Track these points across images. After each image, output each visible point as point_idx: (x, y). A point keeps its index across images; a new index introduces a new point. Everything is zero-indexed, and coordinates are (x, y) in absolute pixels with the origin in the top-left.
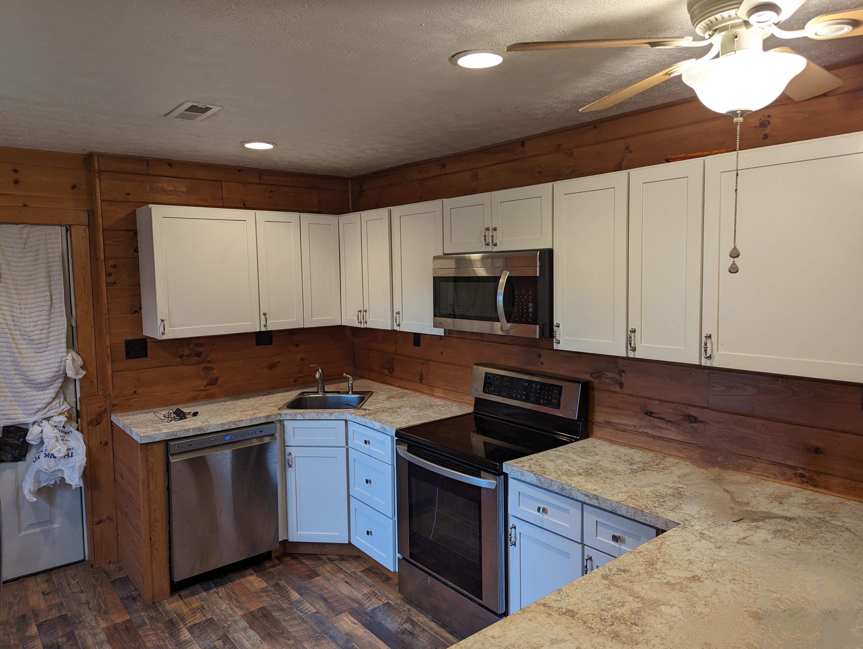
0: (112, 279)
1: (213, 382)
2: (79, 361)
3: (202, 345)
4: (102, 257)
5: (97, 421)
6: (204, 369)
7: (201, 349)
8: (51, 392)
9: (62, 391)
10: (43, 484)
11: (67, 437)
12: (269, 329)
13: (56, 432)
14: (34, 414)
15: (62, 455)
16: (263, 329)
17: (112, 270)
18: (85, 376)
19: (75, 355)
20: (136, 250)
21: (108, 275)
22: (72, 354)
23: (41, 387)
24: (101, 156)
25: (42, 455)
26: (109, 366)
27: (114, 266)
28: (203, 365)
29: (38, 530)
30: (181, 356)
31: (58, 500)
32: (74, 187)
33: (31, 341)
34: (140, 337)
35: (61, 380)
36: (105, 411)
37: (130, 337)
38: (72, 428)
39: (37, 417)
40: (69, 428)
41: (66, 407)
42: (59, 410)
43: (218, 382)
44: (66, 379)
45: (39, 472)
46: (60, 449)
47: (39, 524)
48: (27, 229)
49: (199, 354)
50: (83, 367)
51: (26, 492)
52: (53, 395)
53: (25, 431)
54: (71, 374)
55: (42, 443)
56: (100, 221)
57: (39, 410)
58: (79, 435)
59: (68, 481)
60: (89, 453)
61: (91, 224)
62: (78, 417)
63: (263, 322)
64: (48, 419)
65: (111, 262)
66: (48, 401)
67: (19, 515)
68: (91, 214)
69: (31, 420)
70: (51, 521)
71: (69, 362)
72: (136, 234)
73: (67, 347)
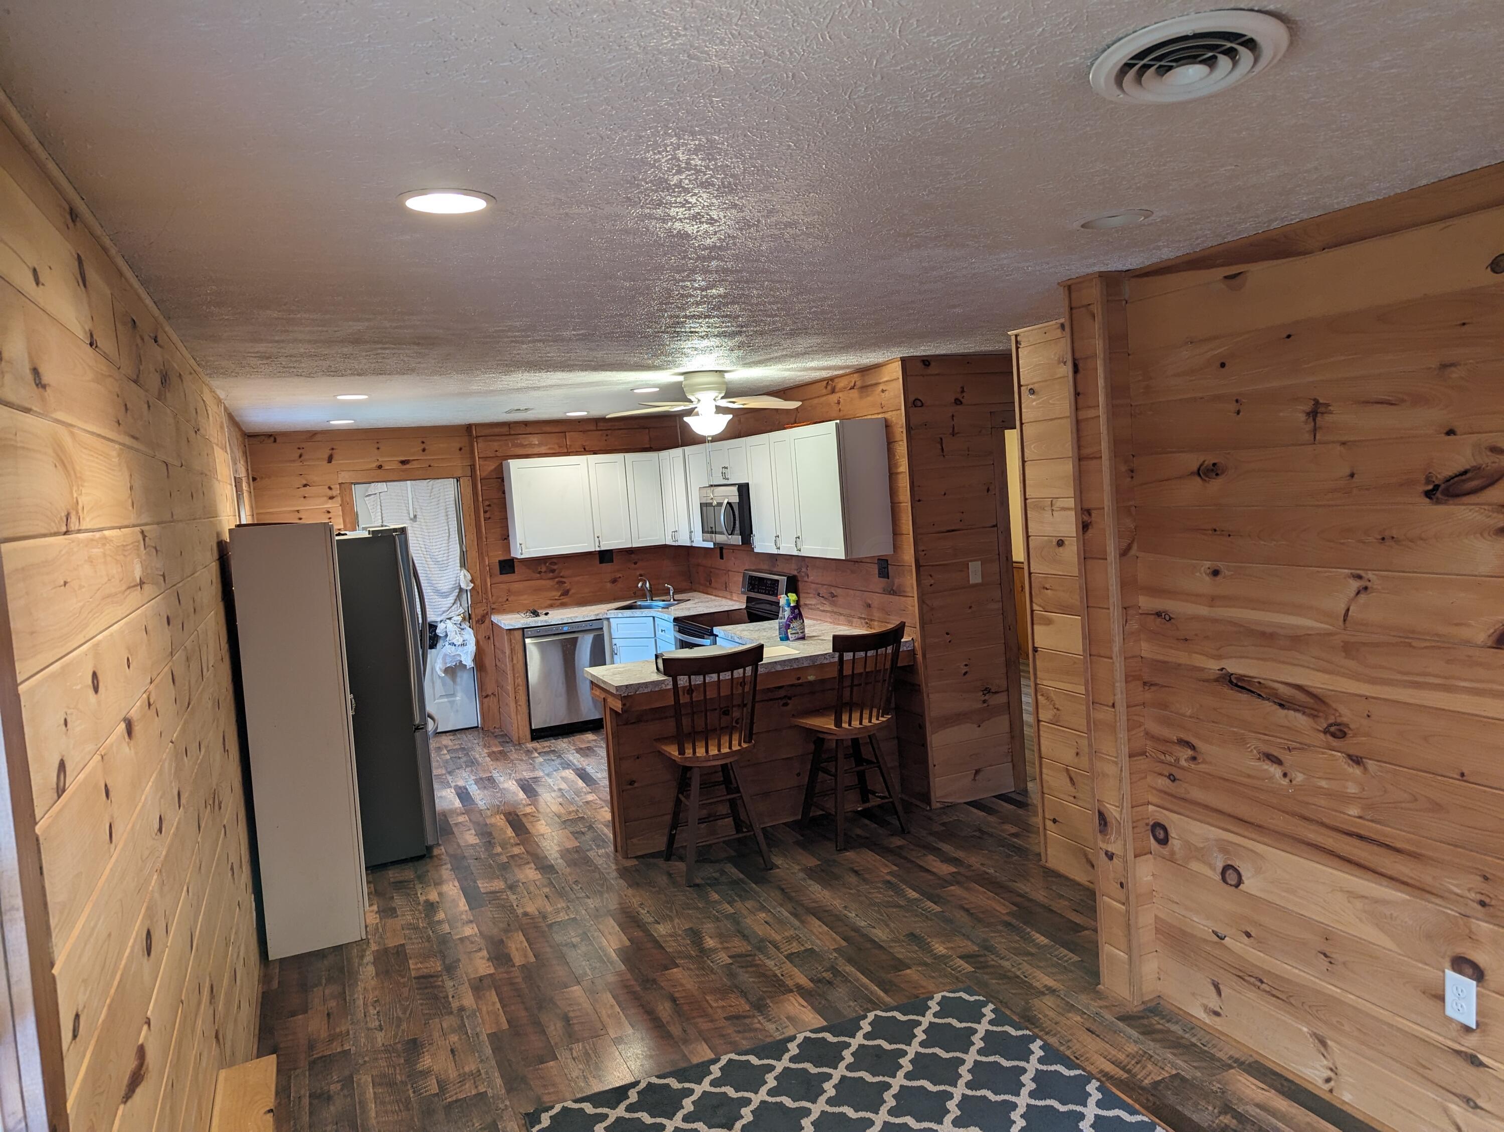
0: (488, 515)
1: (566, 593)
2: (469, 577)
3: (555, 564)
4: (480, 499)
5: (482, 620)
6: (558, 582)
7: (555, 567)
8: (451, 599)
9: (459, 597)
10: (448, 665)
11: (462, 632)
12: (603, 549)
13: (455, 628)
14: (441, 615)
15: (460, 643)
16: (598, 549)
17: (487, 508)
18: (473, 588)
19: (466, 572)
20: (504, 493)
21: (485, 512)
22: (464, 571)
23: (445, 595)
24: (477, 425)
25: (447, 643)
26: (488, 580)
27: (489, 505)
28: (557, 580)
29: (446, 700)
30: (540, 572)
31: (458, 680)
32: (460, 449)
33: (437, 562)
34: (509, 558)
35: (457, 591)
36: (487, 614)
37: (502, 558)
38: (466, 625)
39: (443, 617)
40: (464, 626)
41: (461, 610)
42: (457, 613)
43: (570, 593)
44: (461, 590)
45: (445, 655)
46: (458, 640)
47: (447, 696)
48: (432, 482)
49: (553, 571)
50: (472, 581)
51: (437, 669)
52: (452, 601)
53: (436, 627)
54: (463, 586)
55: (446, 635)
56: (478, 473)
57: (444, 612)
58: (470, 630)
59: (464, 663)
60: (477, 643)
61: (473, 476)
62: (470, 618)
63: (597, 544)
64: (450, 619)
65: (487, 503)
66: (450, 605)
67: (434, 688)
68: (473, 467)
69: (439, 619)
70: (453, 695)
71: (462, 577)
72: (503, 480)
73: (461, 566)
